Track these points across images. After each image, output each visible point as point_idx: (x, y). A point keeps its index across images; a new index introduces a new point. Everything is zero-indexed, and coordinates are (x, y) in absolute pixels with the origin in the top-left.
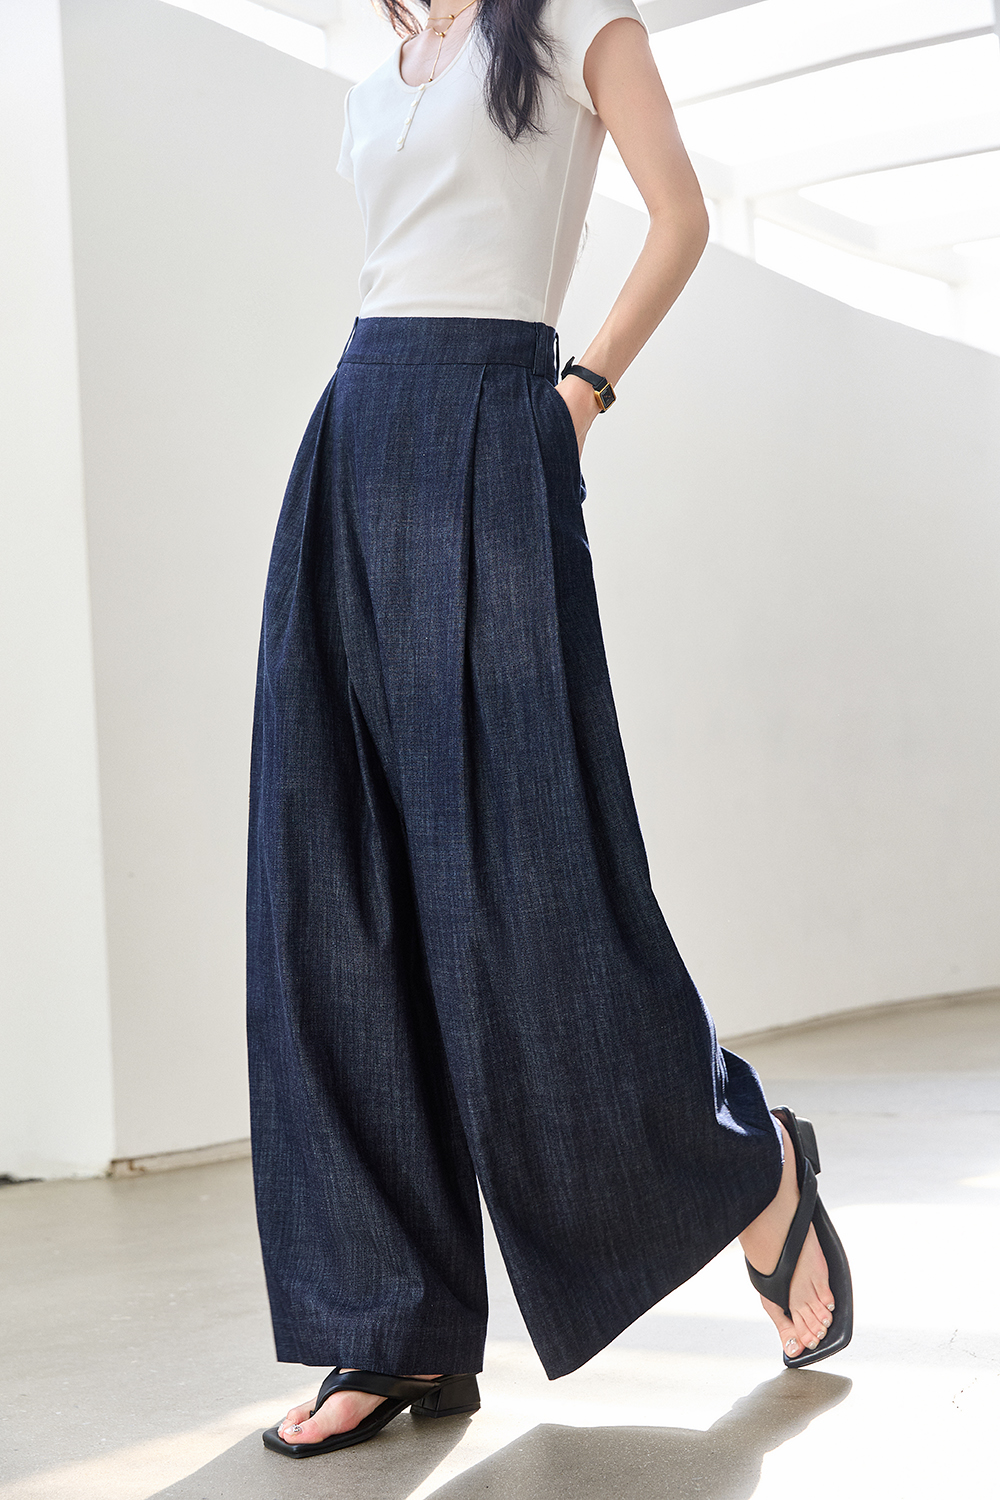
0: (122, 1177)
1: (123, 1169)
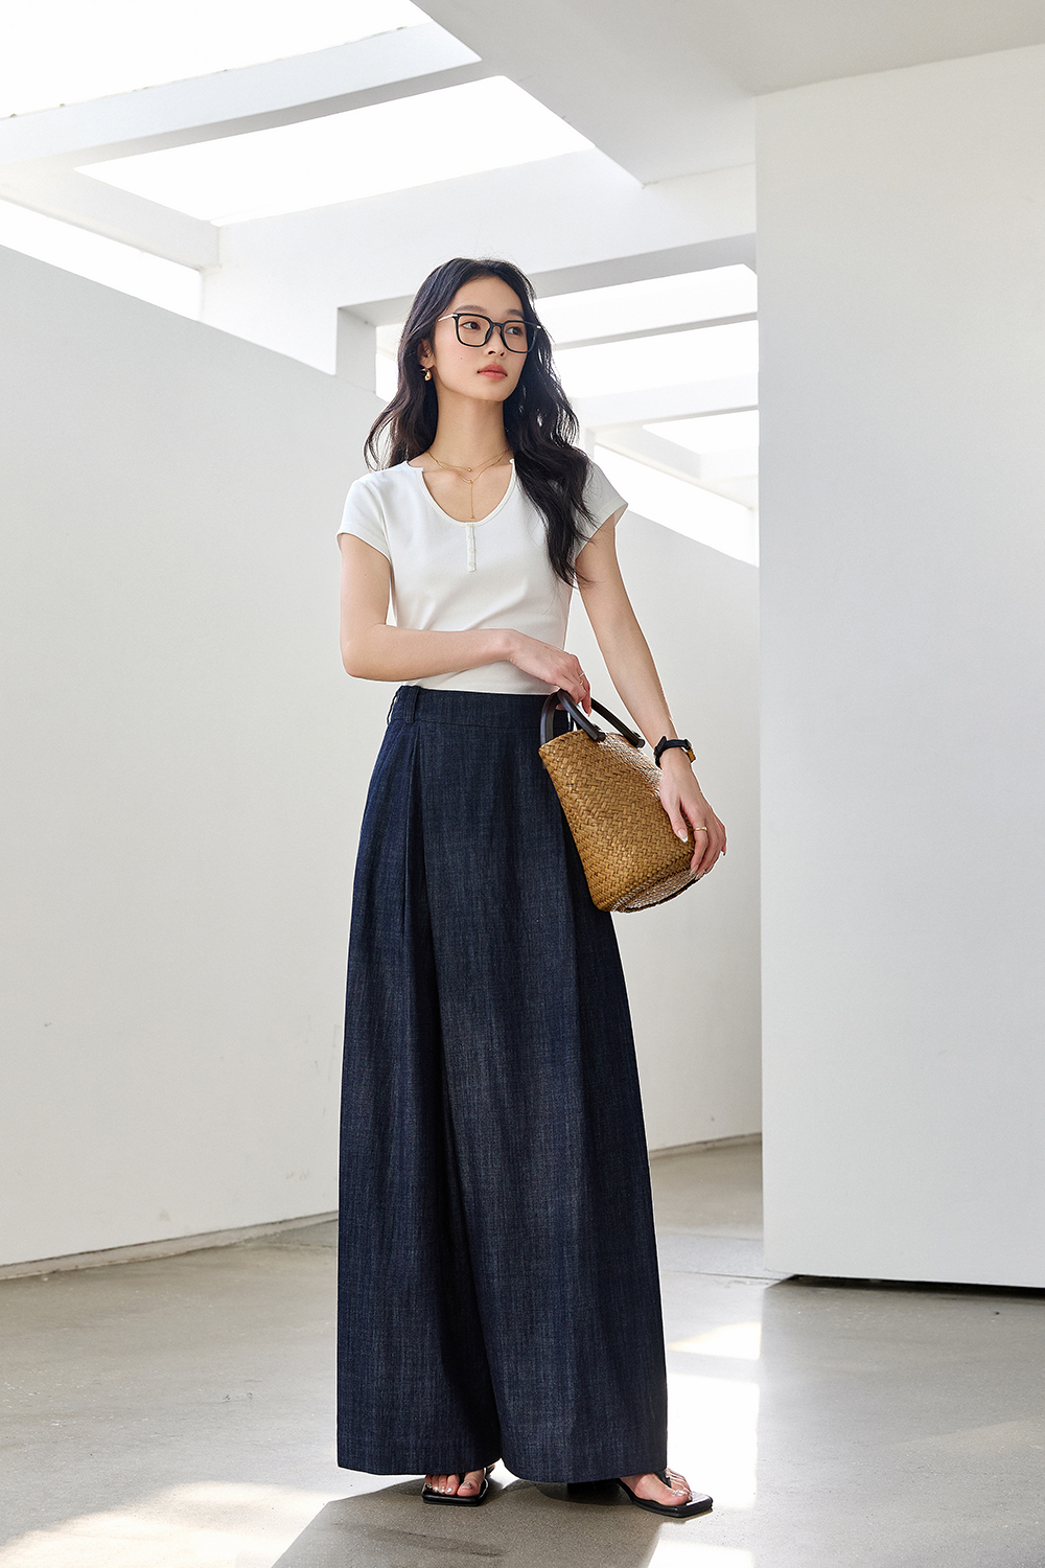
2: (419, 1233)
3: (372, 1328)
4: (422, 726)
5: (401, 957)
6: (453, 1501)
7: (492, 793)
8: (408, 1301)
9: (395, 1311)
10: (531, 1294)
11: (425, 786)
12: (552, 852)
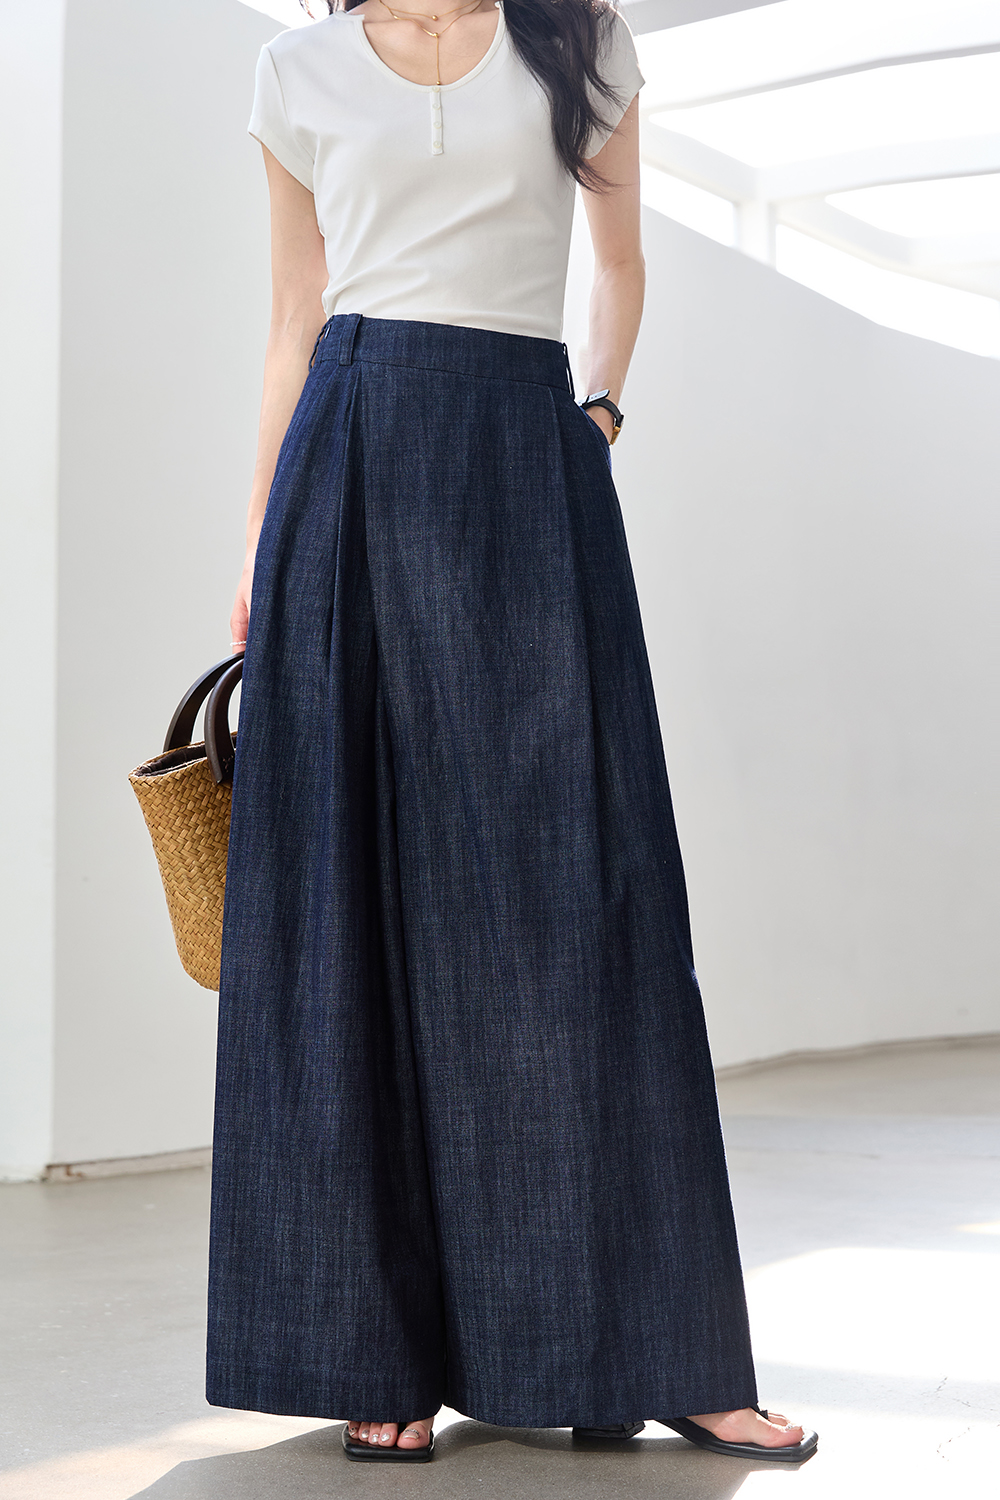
0: (58, 1183)
1: (59, 1174)
2: (339, 1081)
3: (273, 1209)
4: (364, 367)
5: (323, 690)
6: (392, 1454)
7: (465, 464)
8: (321, 1176)
9: (304, 1187)
10: (524, 1169)
11: (369, 453)
12: (554, 550)
